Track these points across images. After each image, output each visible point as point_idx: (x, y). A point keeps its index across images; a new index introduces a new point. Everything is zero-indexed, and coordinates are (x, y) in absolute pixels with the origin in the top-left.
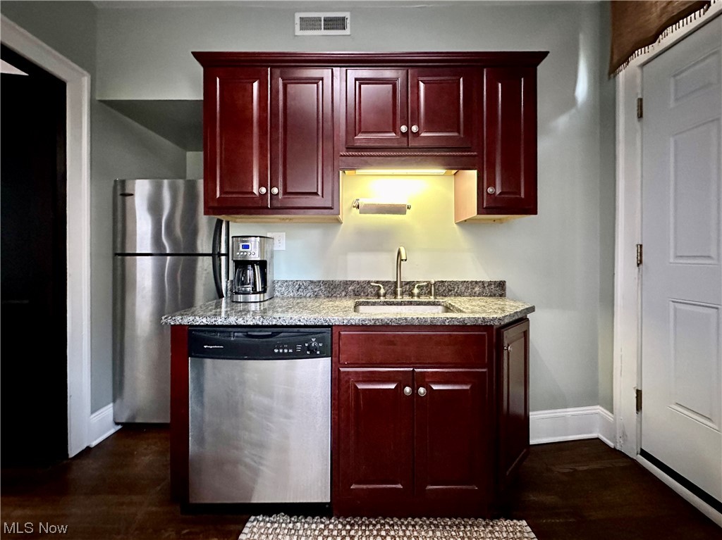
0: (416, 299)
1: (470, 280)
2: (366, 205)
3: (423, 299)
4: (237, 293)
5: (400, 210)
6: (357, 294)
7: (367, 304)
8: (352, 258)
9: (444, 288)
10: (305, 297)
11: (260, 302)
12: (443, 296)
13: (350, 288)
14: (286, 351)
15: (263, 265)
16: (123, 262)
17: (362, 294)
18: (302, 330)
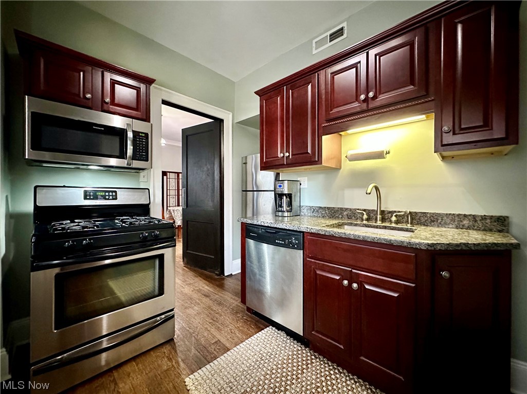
0: (393, 225)
1: (457, 213)
2: (352, 155)
3: (399, 226)
4: (279, 211)
5: (380, 155)
6: (349, 217)
7: (351, 224)
8: (348, 193)
9: (426, 218)
10: (317, 217)
11: (288, 217)
12: (424, 225)
13: (345, 213)
14: (281, 242)
15: (289, 196)
16: (246, 194)
17: (353, 218)
18: (288, 232)
